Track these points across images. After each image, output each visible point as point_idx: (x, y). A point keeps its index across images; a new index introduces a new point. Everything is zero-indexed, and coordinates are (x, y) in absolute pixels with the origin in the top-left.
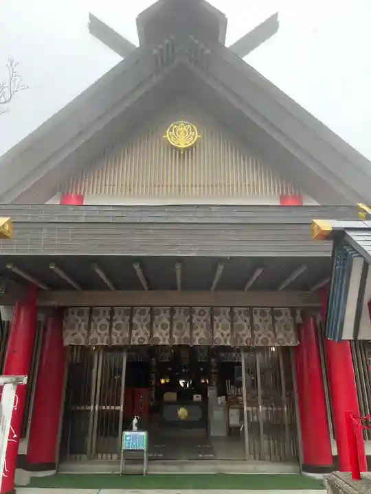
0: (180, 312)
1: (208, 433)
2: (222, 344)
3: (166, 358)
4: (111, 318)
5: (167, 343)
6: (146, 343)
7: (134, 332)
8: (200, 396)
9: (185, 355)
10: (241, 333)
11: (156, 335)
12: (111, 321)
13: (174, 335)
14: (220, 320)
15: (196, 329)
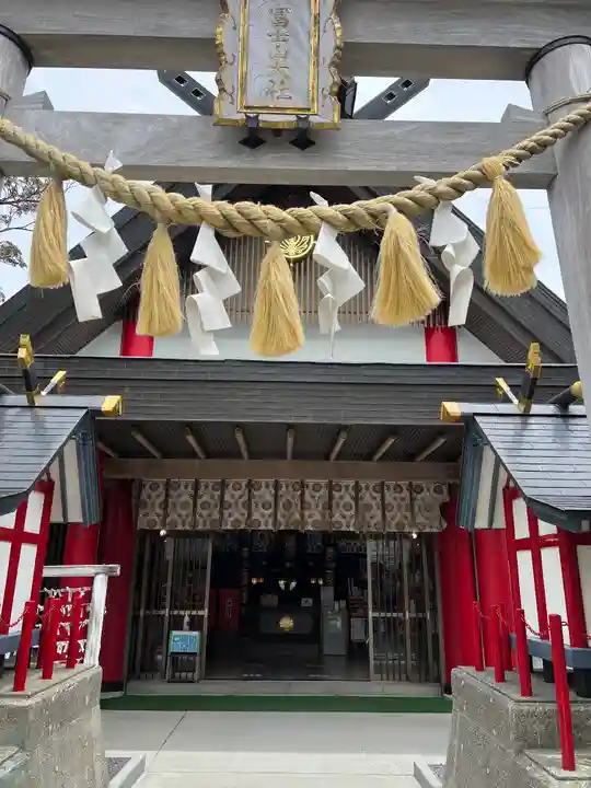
1: (321, 650)
2: (343, 529)
3: (262, 546)
4: (196, 492)
5: (270, 527)
6: (242, 527)
7: (226, 512)
8: (311, 600)
9: (291, 543)
10: (368, 515)
11: (256, 516)
12: (195, 497)
13: (279, 517)
14: (341, 498)
15: (309, 508)
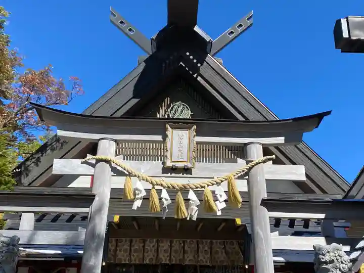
0: (176, 242)
2: (204, 264)
4: (131, 244)
5: (168, 262)
10: (216, 256)
11: (161, 256)
13: (172, 257)
14: (203, 248)
15: (187, 253)
